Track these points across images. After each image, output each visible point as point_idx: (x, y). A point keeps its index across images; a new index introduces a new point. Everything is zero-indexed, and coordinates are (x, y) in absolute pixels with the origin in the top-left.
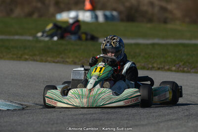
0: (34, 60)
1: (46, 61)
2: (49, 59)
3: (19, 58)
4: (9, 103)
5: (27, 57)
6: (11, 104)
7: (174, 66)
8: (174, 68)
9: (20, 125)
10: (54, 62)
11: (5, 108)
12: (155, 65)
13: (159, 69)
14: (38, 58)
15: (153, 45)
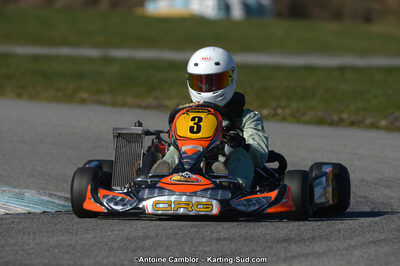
0: (99, 103)
1: (124, 105)
2: (130, 100)
3: (69, 98)
4: (46, 198)
5: (85, 95)
6: (51, 199)
7: (385, 117)
8: (383, 123)
9: (67, 252)
10: (140, 107)
11: (38, 209)
12: (345, 116)
13: (353, 124)
14: (108, 98)
15: (342, 69)
